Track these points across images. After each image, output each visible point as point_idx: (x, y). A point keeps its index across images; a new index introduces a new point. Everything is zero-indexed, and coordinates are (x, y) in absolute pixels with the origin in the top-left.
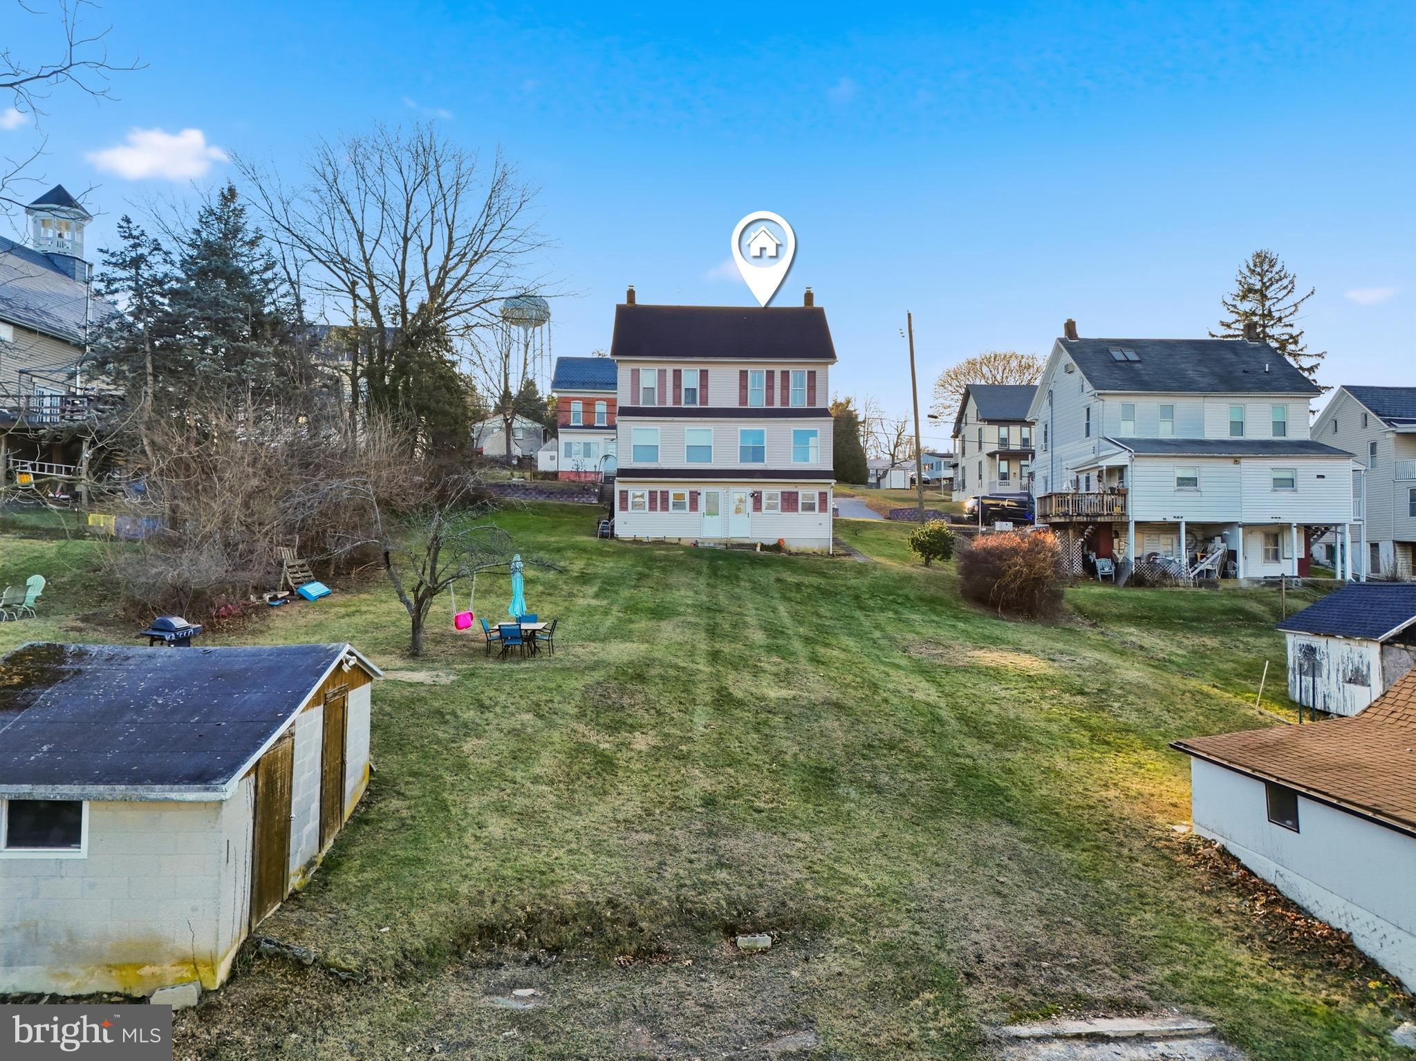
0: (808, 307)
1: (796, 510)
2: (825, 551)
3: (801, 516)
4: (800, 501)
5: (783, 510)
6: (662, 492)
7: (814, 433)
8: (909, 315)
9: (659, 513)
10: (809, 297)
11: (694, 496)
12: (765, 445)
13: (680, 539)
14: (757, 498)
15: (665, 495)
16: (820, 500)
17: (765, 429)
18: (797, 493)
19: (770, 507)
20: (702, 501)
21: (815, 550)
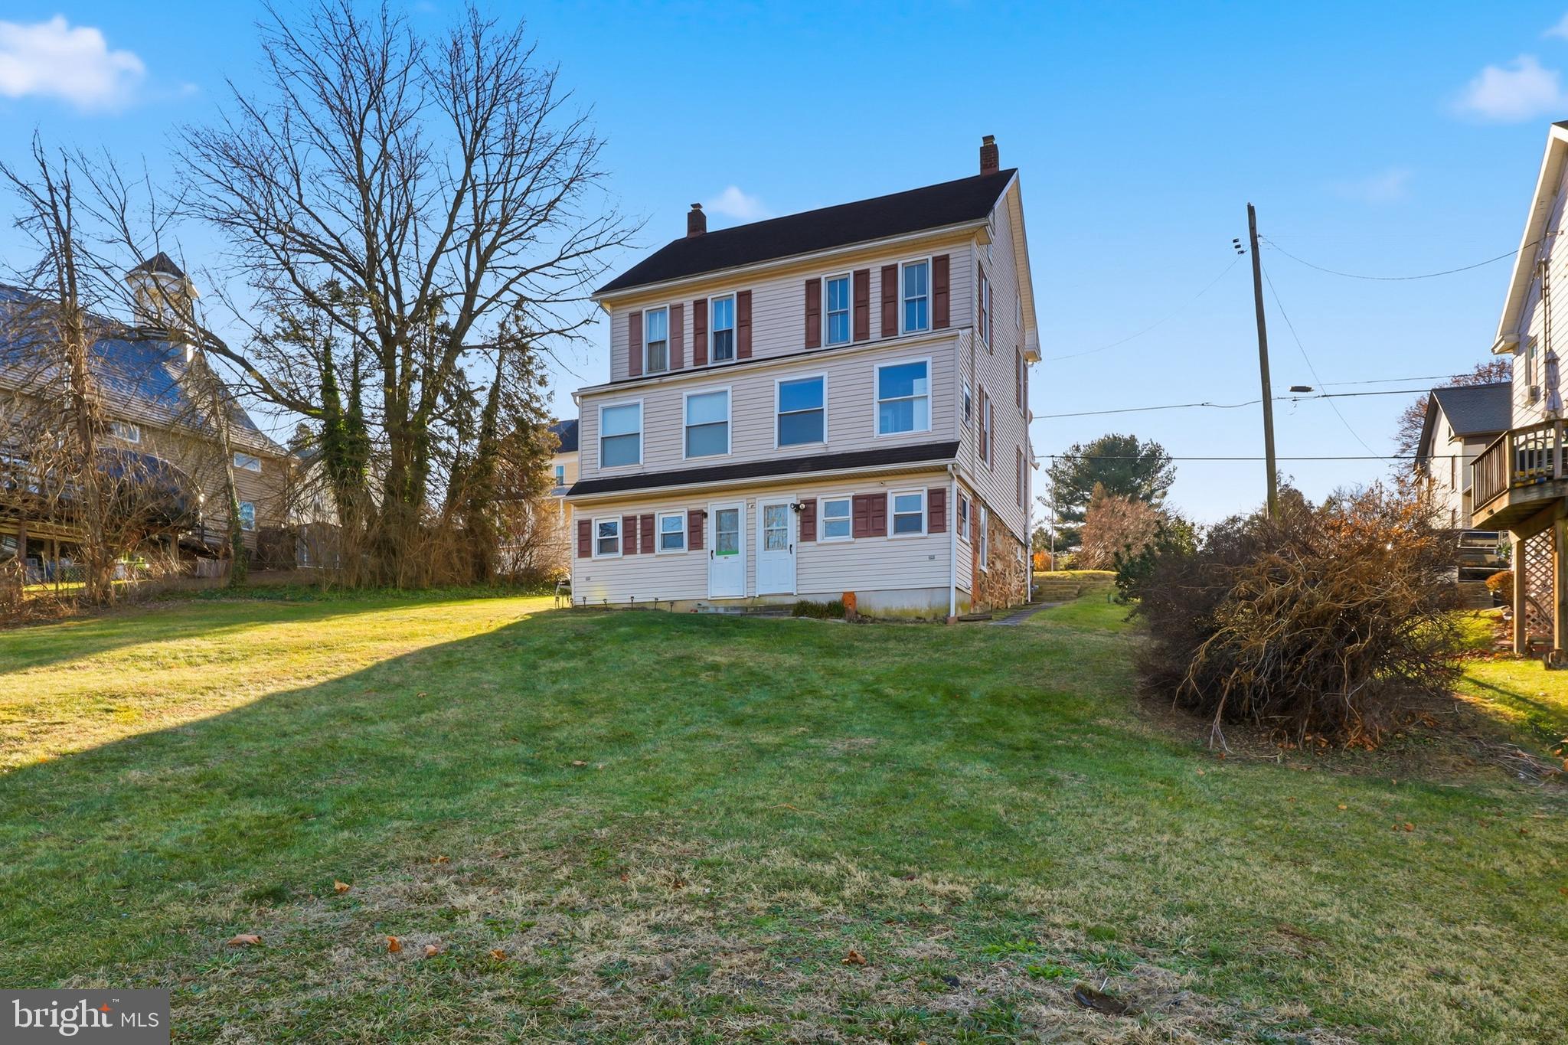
0: (990, 172)
1: (882, 532)
2: (942, 614)
3: (891, 543)
4: (891, 511)
5: (858, 533)
6: (643, 518)
7: (919, 370)
8: (1251, 210)
9: (639, 557)
10: (989, 152)
11: (697, 519)
12: (825, 406)
13: (672, 603)
14: (807, 513)
15: (648, 521)
16: (931, 505)
17: (825, 374)
18: (884, 496)
19: (832, 529)
20: (710, 527)
21: (922, 613)
